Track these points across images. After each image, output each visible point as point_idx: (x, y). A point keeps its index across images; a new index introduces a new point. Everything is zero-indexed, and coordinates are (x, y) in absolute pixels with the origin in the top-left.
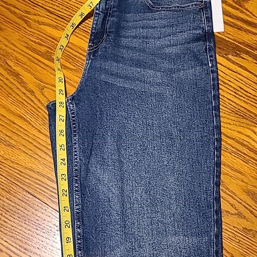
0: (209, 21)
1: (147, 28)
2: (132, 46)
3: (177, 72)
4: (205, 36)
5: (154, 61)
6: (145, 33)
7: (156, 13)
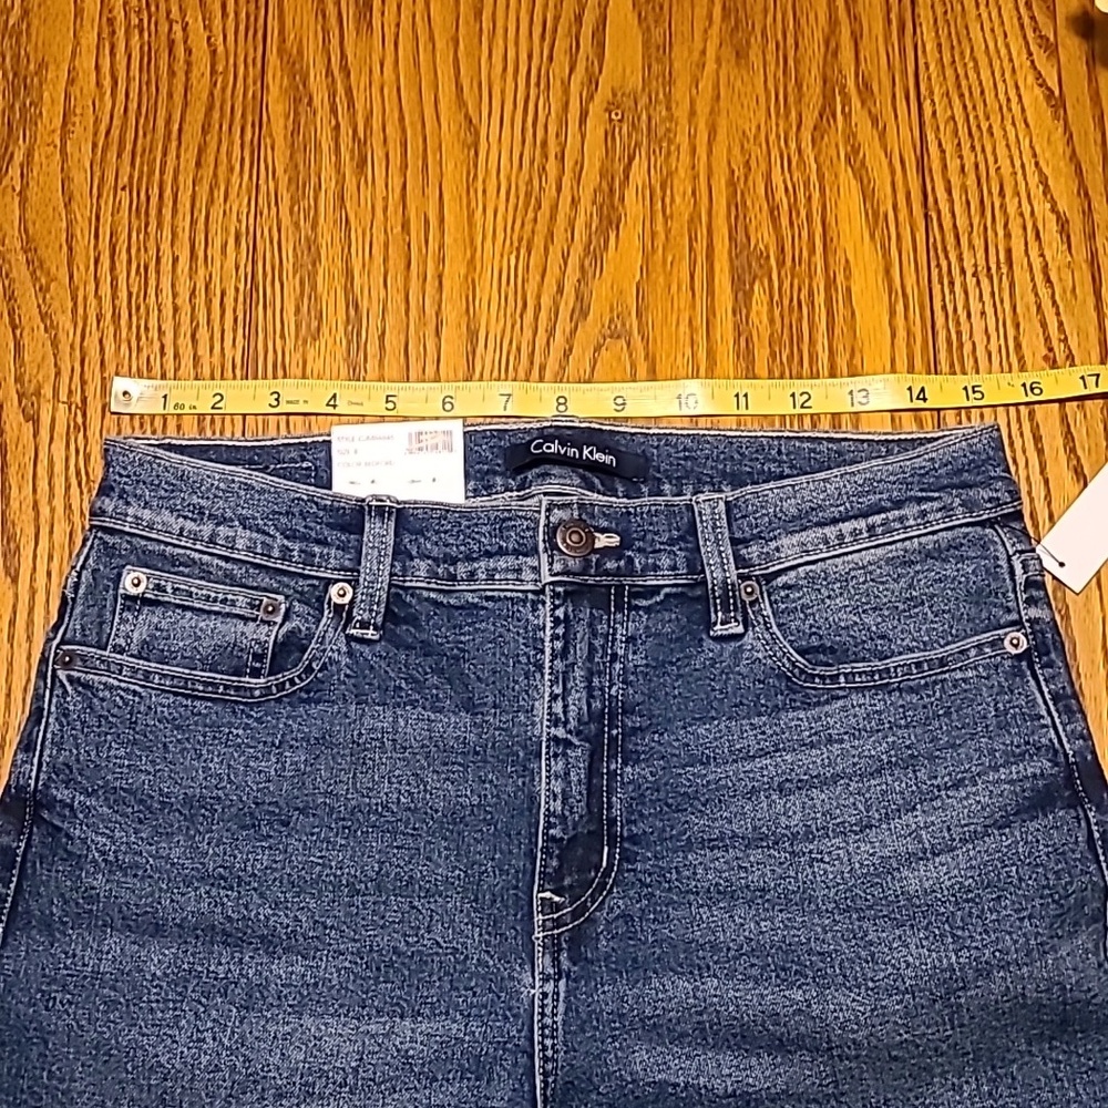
0: (1069, 711)
1: (800, 789)
2: (747, 887)
3: (976, 980)
4: (1069, 780)
5: (862, 938)
6: (795, 813)
7: (827, 708)
